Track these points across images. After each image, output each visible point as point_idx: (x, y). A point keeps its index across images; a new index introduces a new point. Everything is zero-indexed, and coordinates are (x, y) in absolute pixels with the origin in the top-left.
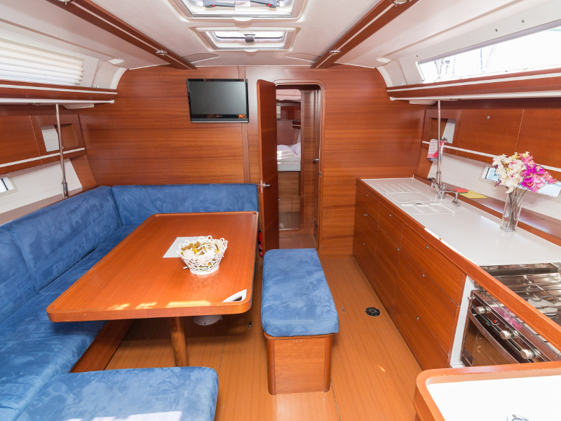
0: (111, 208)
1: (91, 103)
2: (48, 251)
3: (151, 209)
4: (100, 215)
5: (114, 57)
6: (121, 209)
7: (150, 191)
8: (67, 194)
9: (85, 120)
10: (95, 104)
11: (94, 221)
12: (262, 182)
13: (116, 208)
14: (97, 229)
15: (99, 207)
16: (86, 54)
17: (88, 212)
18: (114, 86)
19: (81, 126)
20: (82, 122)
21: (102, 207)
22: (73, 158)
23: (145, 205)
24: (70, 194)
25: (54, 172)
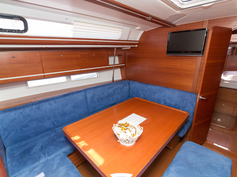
0: (127, 89)
1: (129, 47)
2: (96, 101)
3: (141, 94)
4: (121, 91)
5: (137, 26)
6: (131, 90)
7: (142, 85)
8: (113, 81)
9: (127, 53)
10: (131, 47)
11: (118, 93)
12: (199, 95)
13: (129, 89)
14: (118, 96)
15: (122, 88)
16: (124, 26)
17: (116, 89)
18: (138, 39)
19: (125, 56)
20: (126, 54)
21: (123, 88)
22: (121, 67)
23: (139, 91)
24: (114, 81)
25: (110, 72)
